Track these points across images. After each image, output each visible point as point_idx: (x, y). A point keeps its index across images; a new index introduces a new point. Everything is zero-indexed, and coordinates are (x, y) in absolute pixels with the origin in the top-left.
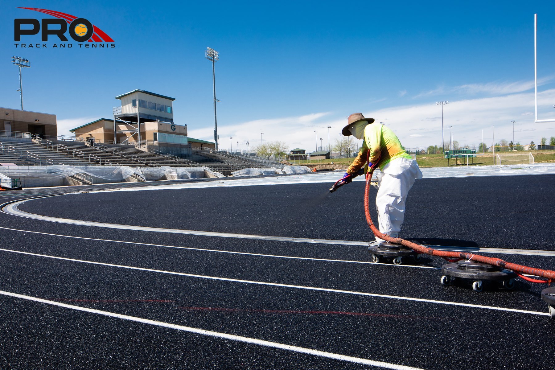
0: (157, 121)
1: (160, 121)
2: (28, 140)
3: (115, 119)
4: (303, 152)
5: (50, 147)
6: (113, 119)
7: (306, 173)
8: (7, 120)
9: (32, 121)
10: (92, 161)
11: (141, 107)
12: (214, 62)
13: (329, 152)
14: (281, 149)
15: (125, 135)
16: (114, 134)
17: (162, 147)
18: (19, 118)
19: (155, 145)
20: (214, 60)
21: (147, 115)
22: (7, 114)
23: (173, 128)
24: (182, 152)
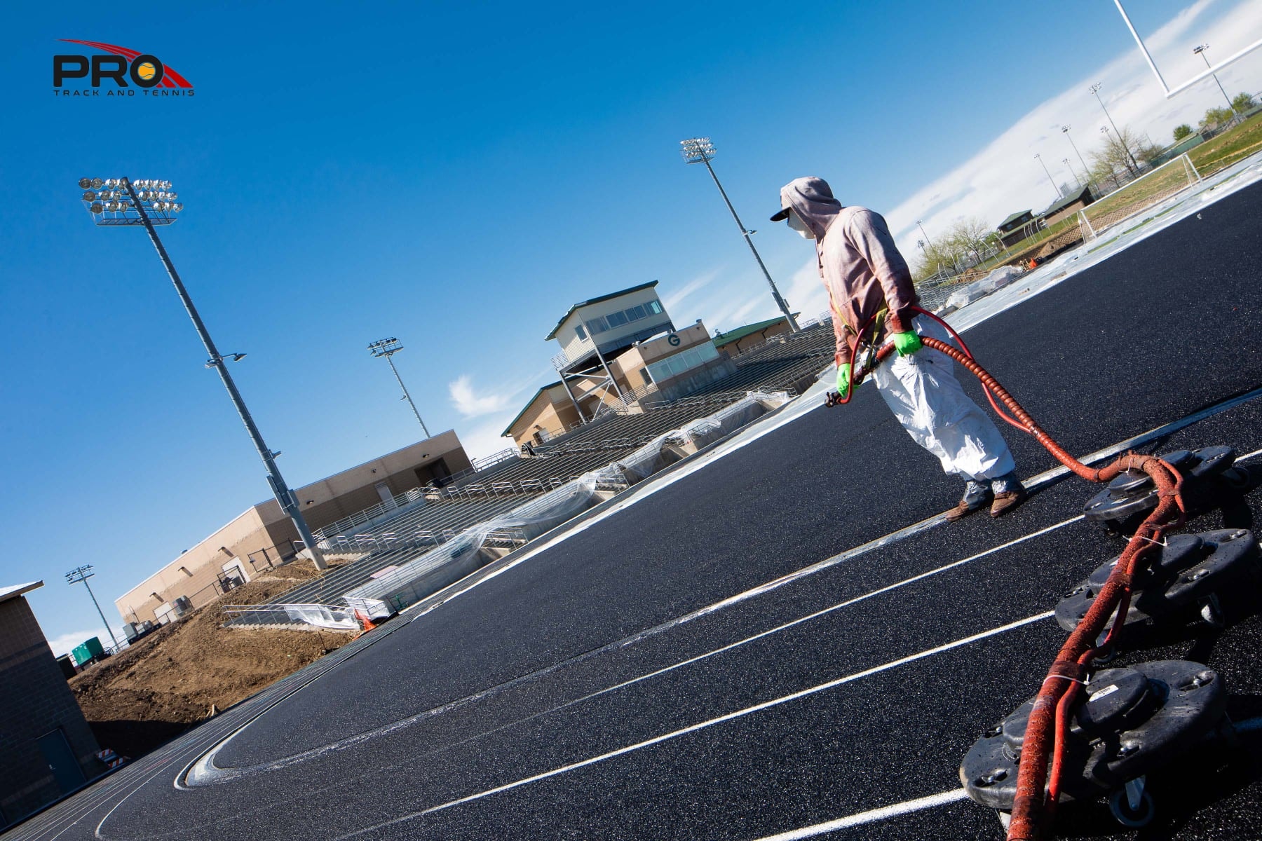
0: (635, 345)
1: (642, 341)
2: (419, 501)
3: (564, 377)
4: (1028, 215)
5: (457, 496)
6: (561, 379)
7: (1012, 278)
8: (379, 481)
9: (418, 461)
10: (530, 490)
11: (597, 333)
12: (707, 162)
13: (1087, 188)
14: (972, 236)
15: (594, 398)
16: (574, 406)
17: (667, 389)
18: (396, 468)
19: (651, 392)
20: (705, 158)
21: (615, 342)
22: (374, 472)
23: (674, 341)
24: (715, 377)
